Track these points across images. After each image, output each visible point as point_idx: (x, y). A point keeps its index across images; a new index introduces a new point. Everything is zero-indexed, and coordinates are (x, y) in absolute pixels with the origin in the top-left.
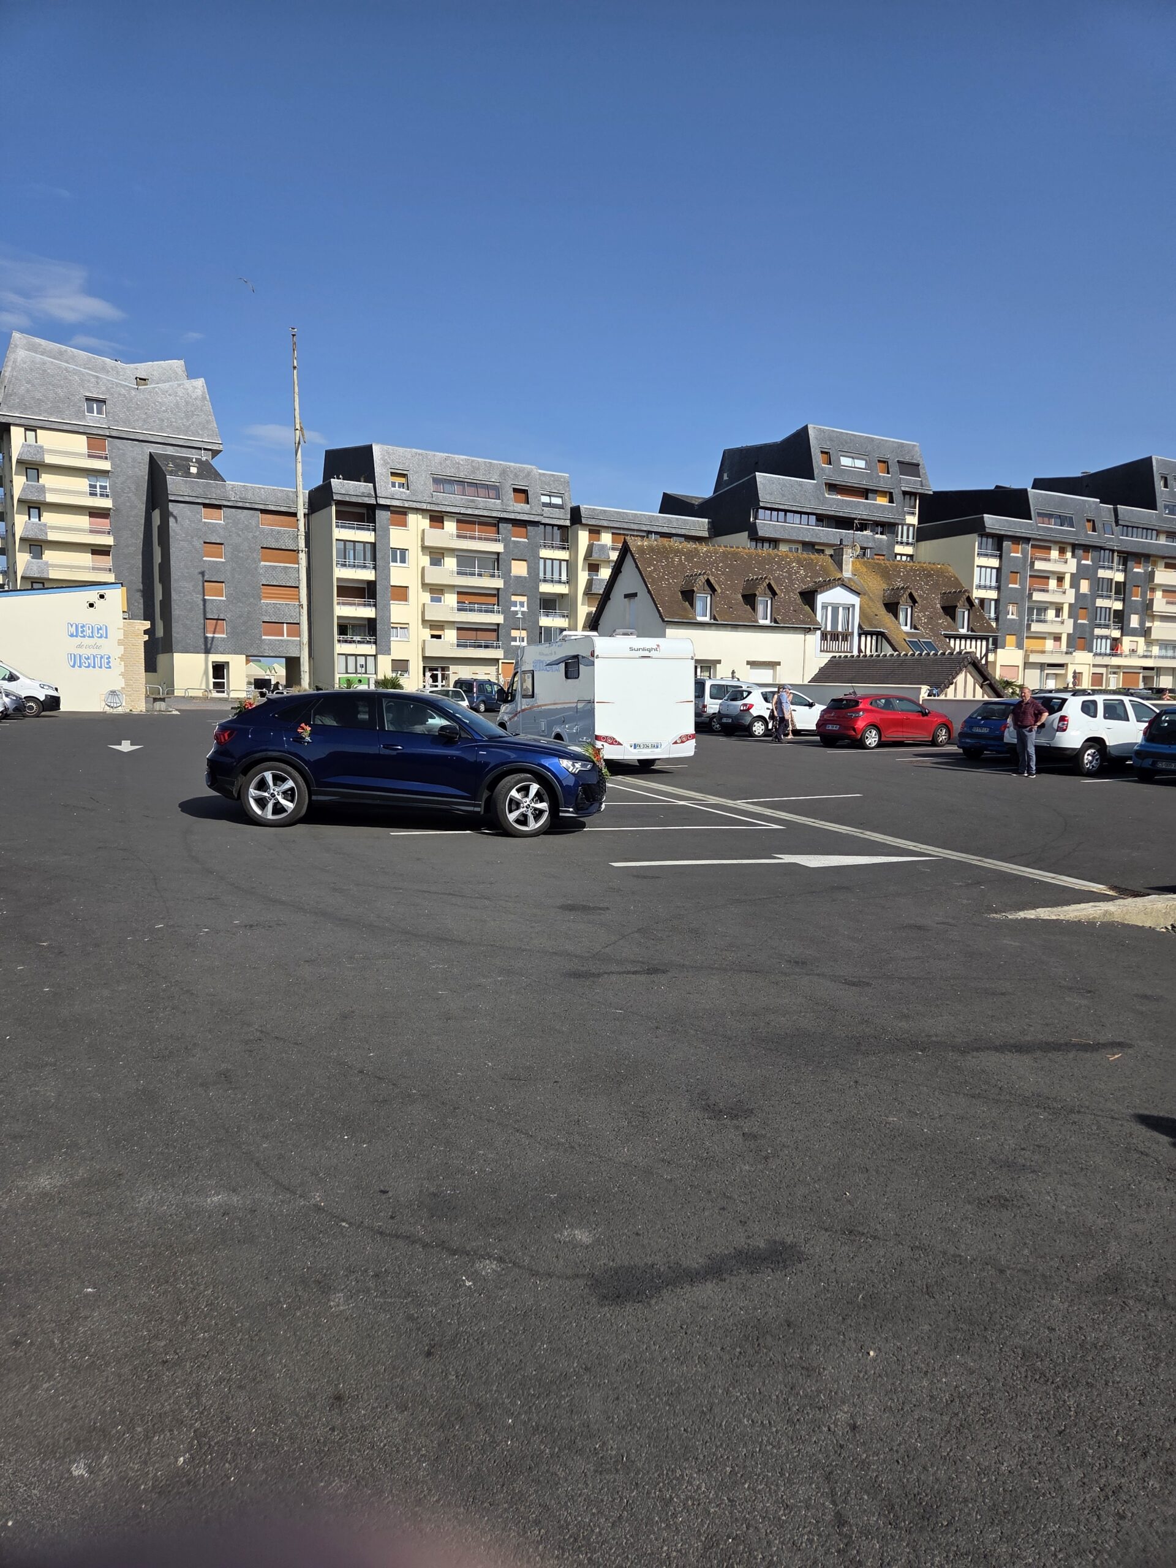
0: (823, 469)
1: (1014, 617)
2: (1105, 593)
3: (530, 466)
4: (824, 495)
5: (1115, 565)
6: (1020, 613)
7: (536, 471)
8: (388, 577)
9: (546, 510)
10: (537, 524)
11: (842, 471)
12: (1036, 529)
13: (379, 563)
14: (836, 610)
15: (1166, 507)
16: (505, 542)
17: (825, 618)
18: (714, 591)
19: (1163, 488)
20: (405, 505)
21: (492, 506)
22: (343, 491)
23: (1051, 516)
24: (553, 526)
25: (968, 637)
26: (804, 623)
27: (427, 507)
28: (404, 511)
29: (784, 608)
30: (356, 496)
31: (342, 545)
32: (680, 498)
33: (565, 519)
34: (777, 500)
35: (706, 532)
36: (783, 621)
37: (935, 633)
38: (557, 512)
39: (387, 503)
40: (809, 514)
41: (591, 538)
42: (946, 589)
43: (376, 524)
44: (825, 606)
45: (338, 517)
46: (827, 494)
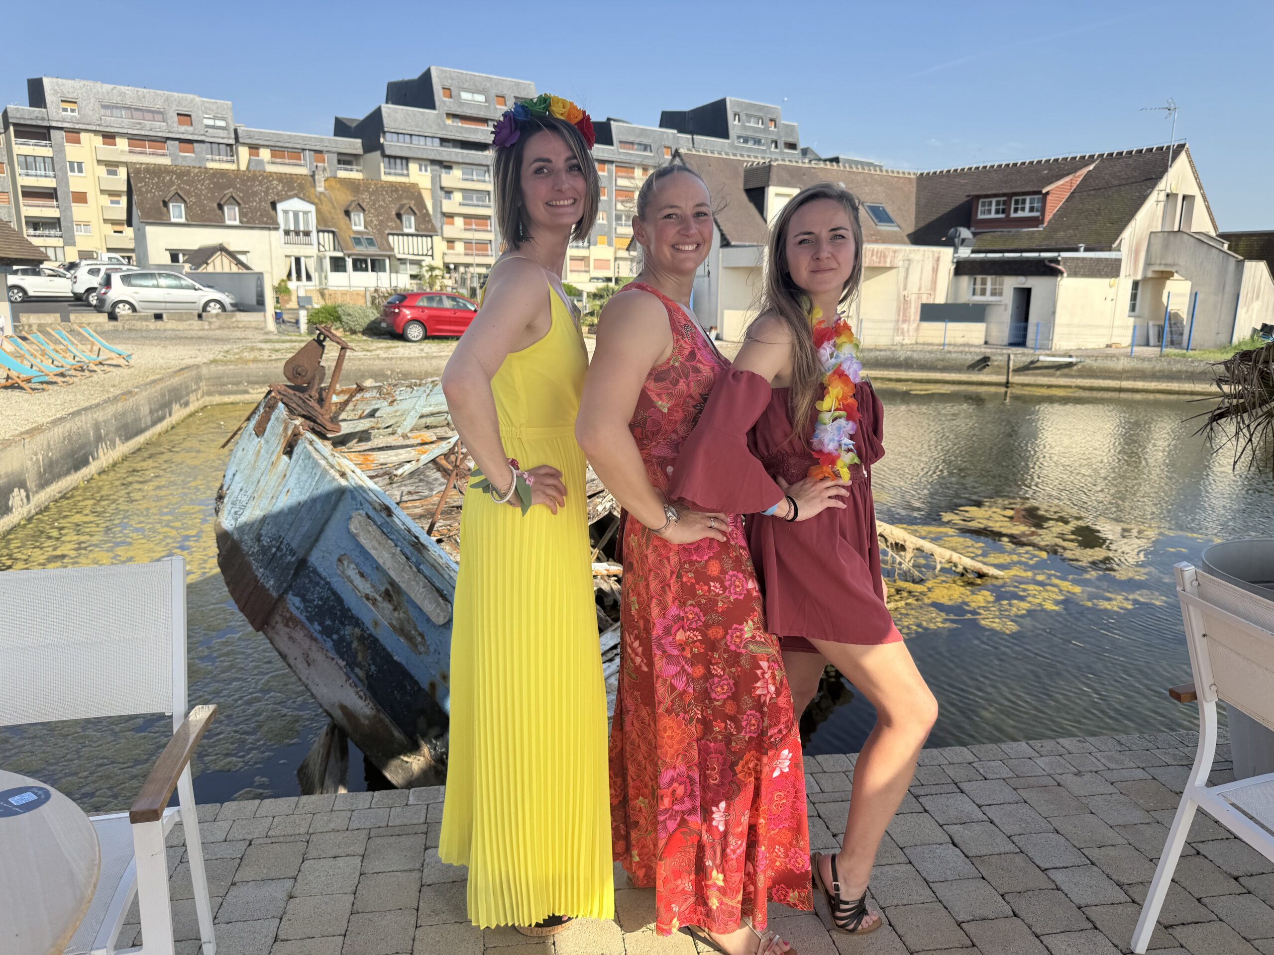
0: (444, 102)
1: (603, 220)
3: (192, 96)
4: (444, 122)
6: (608, 218)
7: (198, 99)
8: (67, 184)
9: (210, 130)
10: (202, 142)
11: (462, 104)
12: (619, 153)
13: (58, 173)
14: (296, 214)
15: (739, 137)
16: (174, 157)
17: (287, 220)
18: (185, 202)
19: (736, 122)
20: (77, 127)
21: (159, 128)
22: (18, 116)
23: (633, 143)
24: (219, 144)
25: (412, 235)
26: (266, 223)
27: (98, 128)
28: (78, 131)
29: (252, 213)
30: (31, 119)
31: (23, 159)
32: (345, 121)
33: (229, 138)
34: (402, 127)
35: (361, 152)
36: (248, 222)
37: (381, 232)
38: (221, 133)
39: (60, 125)
40: (432, 137)
41: (250, 154)
42: (405, 201)
43: (53, 142)
44: (286, 212)
45: (16, 137)
46: (449, 122)
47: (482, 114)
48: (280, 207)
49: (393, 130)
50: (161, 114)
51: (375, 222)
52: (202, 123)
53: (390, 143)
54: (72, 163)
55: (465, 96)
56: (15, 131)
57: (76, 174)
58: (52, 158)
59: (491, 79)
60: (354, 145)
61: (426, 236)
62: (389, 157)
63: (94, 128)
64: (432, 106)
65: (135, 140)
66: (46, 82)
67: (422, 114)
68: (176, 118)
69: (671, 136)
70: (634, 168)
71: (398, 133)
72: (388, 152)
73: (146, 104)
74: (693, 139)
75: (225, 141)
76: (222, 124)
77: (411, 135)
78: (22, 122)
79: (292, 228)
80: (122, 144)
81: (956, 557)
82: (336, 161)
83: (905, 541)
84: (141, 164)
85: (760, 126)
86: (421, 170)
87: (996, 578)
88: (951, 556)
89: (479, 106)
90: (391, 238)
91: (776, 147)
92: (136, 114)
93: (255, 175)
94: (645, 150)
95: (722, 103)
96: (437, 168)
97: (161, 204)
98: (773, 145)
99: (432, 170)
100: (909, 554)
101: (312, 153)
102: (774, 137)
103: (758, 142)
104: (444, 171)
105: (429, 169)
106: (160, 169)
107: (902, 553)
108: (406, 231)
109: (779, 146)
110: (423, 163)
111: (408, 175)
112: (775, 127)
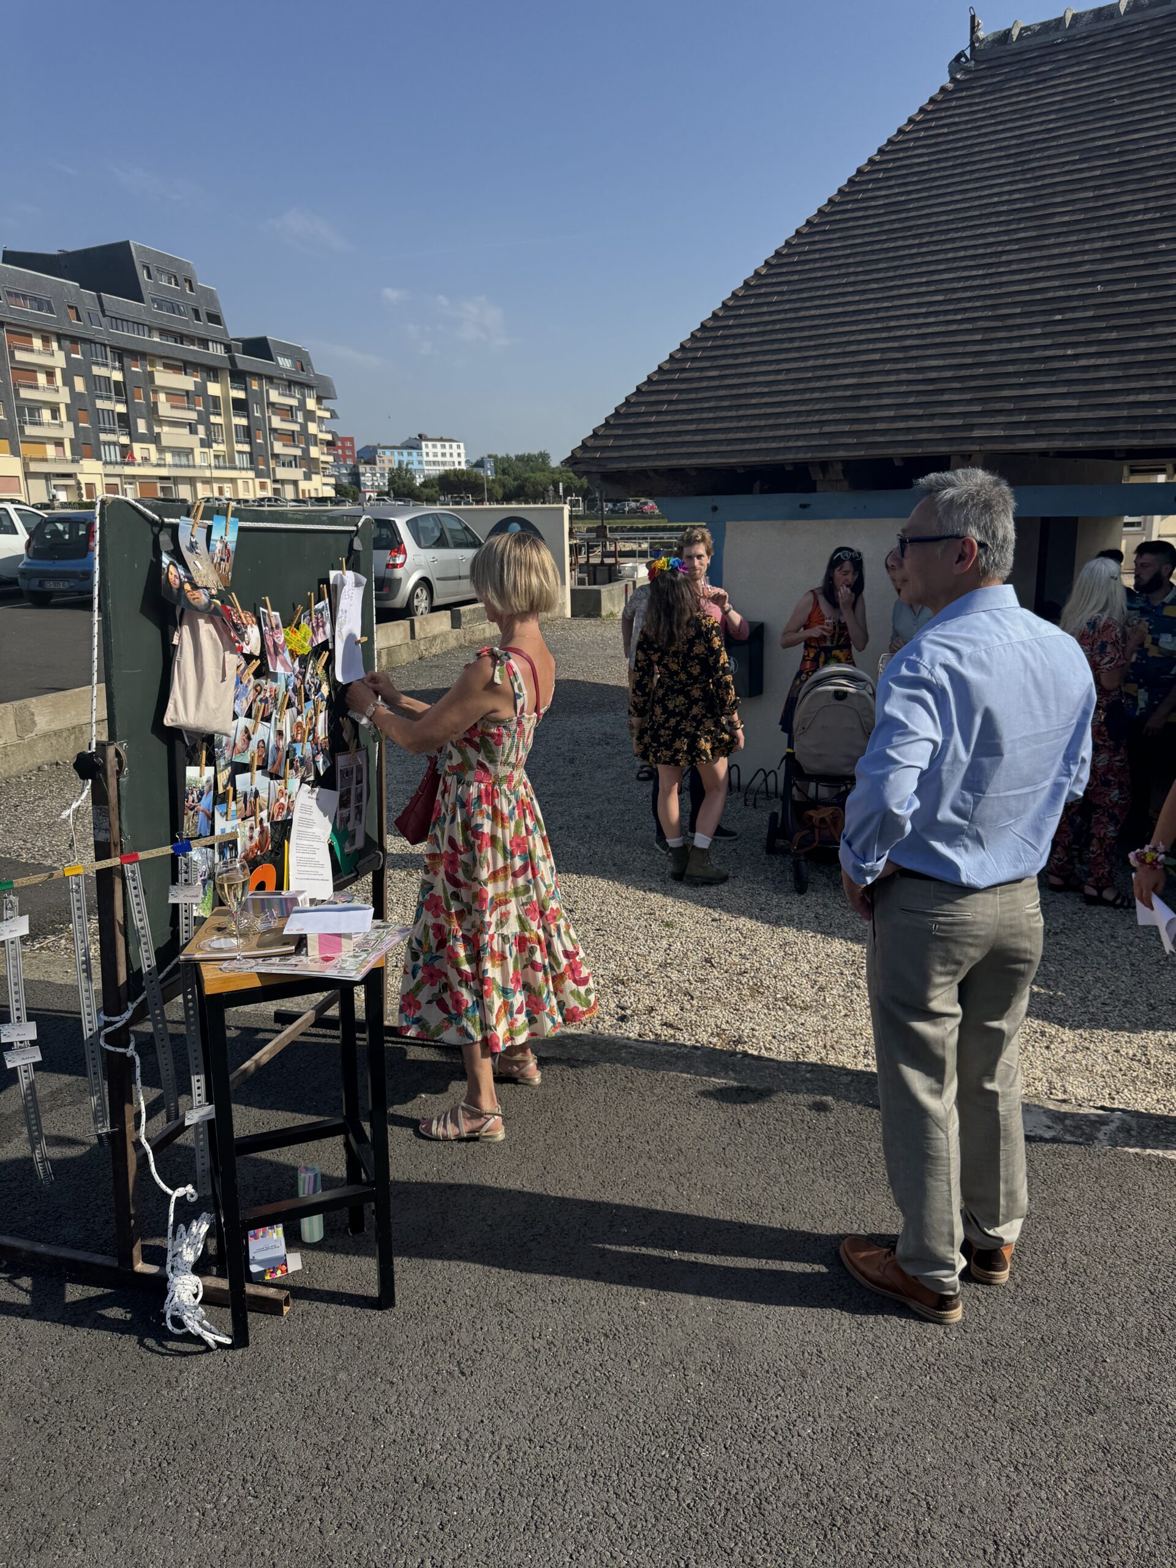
2: (104, 393)
5: (109, 361)
6: (8, 413)
15: (153, 300)
19: (147, 278)
23: (25, 297)
69: (72, 291)
70: (30, 336)
74: (100, 298)
85: (173, 286)
91: (198, 318)
95: (126, 247)
98: (194, 316)
102: (193, 305)
103: (174, 308)
109: (203, 316)
112: (191, 290)
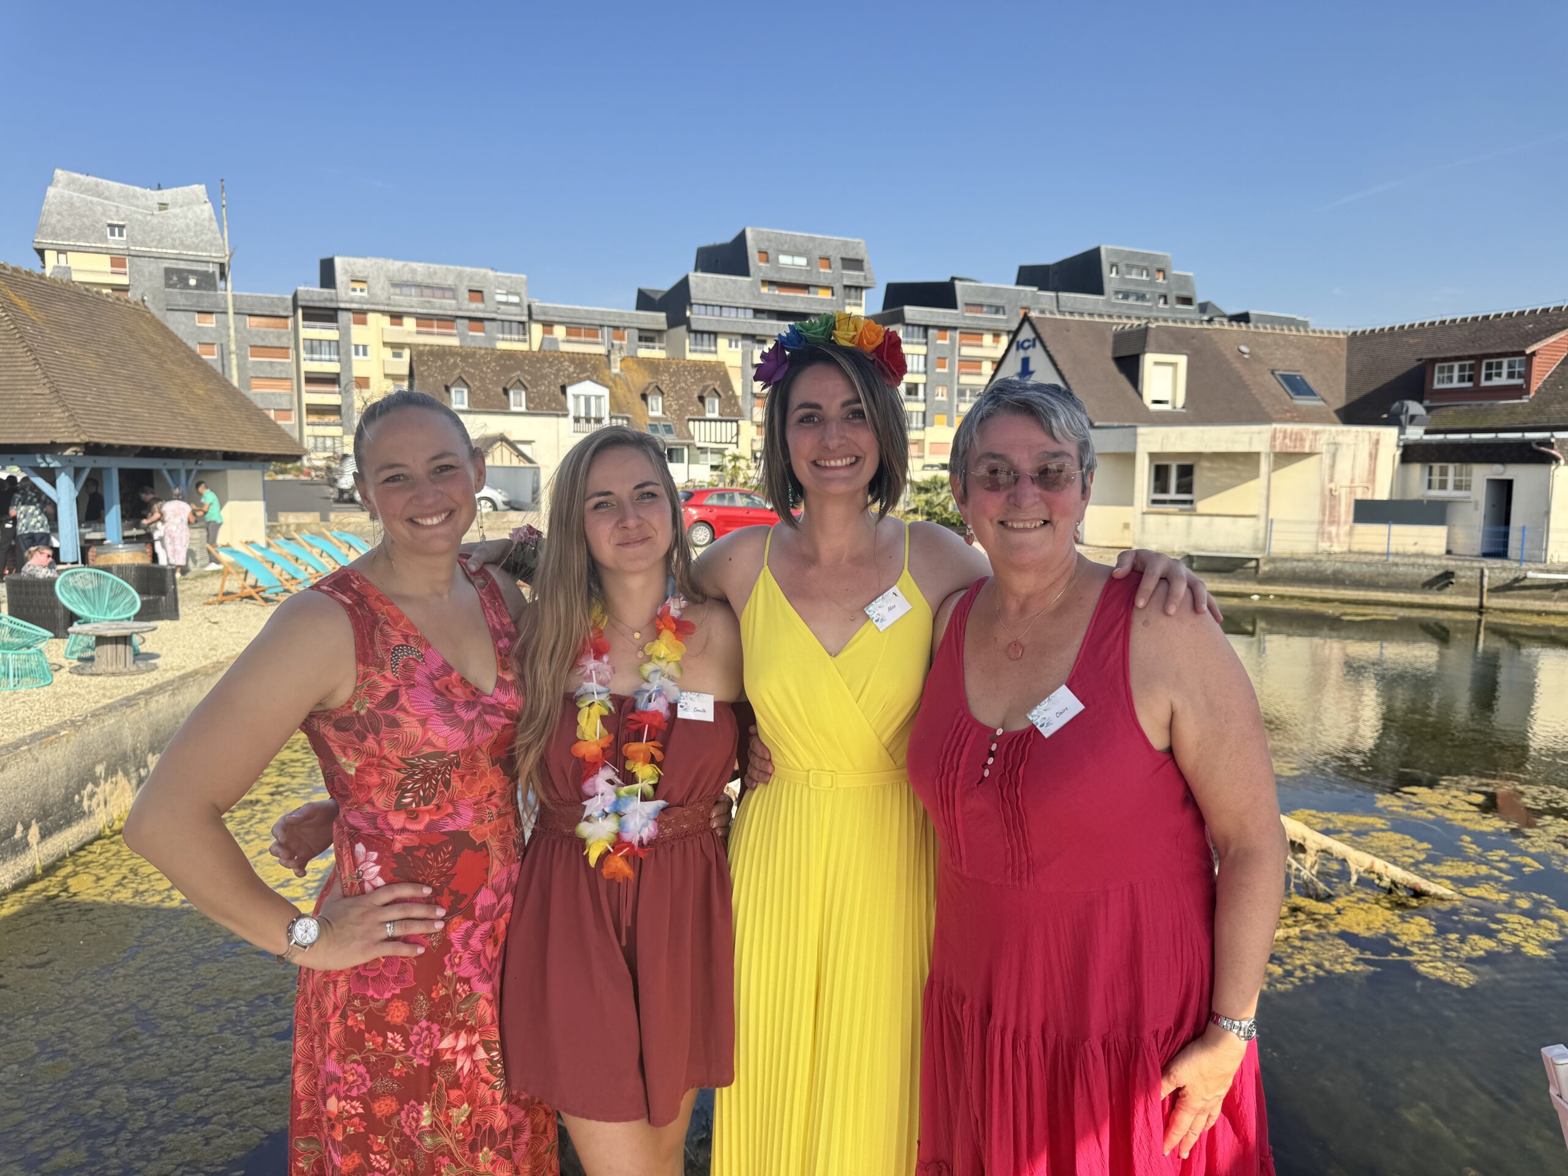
0: (760, 268)
1: (945, 398)
3: (485, 270)
4: (759, 290)
6: (950, 395)
7: (491, 273)
8: (350, 369)
9: (503, 307)
10: (493, 320)
11: (780, 269)
12: (965, 318)
13: (343, 357)
14: (587, 400)
15: (1117, 293)
16: (462, 336)
17: (577, 405)
18: (468, 386)
19: (1113, 275)
20: (365, 307)
21: (448, 306)
22: (307, 298)
23: (981, 305)
24: (510, 321)
25: (715, 421)
26: (555, 409)
27: (386, 308)
28: (364, 312)
29: (539, 398)
30: (320, 301)
31: (308, 343)
32: (648, 293)
33: (521, 315)
34: (711, 297)
35: (664, 327)
36: (534, 409)
37: (680, 418)
38: (513, 309)
39: (347, 306)
40: (745, 308)
41: (544, 332)
42: (709, 382)
43: (340, 324)
44: (577, 397)
45: (304, 319)
46: (765, 290)
47: (802, 280)
48: (570, 391)
49: (701, 302)
50: (450, 291)
51: (675, 407)
52: (493, 298)
53: (697, 316)
54: (357, 346)
55: (784, 259)
56: (304, 315)
57: (361, 357)
58: (337, 341)
59: (814, 239)
60: (657, 319)
61: (731, 421)
62: (696, 332)
63: (382, 308)
64: (746, 273)
65: (423, 319)
66: (339, 262)
67: (735, 282)
68: (467, 295)
69: (1030, 295)
70: (982, 334)
71: (706, 305)
72: (694, 327)
73: (437, 281)
74: (1057, 297)
75: (518, 318)
76: (515, 299)
77: (721, 307)
78: (311, 304)
79: (583, 414)
80: (410, 323)
81: (1380, 865)
82: (636, 338)
83: (1305, 840)
84: (425, 345)
85: (1144, 278)
86: (730, 346)
87: (1441, 899)
88: (1373, 863)
89: (799, 270)
90: (691, 424)
91: (1166, 302)
92: (426, 292)
93: (545, 356)
94: (997, 312)
95: (1096, 252)
96: (749, 342)
97: (443, 389)
98: (1162, 301)
99: (743, 346)
100: (1310, 859)
101: (611, 330)
102: (1163, 291)
103: (1141, 297)
104: (757, 346)
105: (740, 344)
106: (444, 351)
107: (1301, 856)
108: (709, 415)
109: (1169, 301)
110: (734, 338)
111: (716, 352)
112: (1164, 278)
